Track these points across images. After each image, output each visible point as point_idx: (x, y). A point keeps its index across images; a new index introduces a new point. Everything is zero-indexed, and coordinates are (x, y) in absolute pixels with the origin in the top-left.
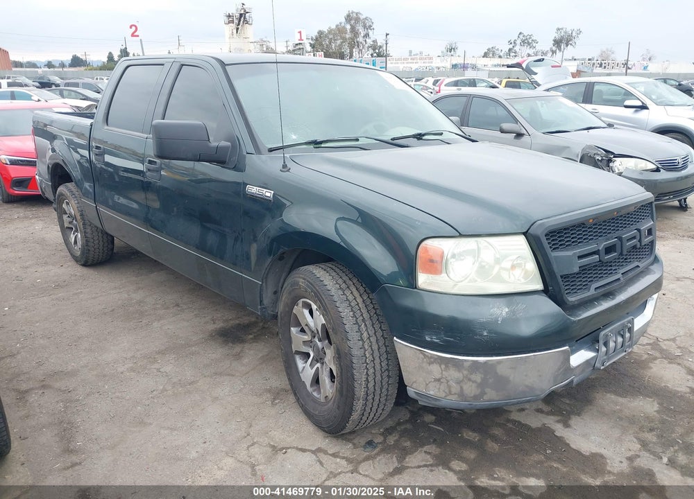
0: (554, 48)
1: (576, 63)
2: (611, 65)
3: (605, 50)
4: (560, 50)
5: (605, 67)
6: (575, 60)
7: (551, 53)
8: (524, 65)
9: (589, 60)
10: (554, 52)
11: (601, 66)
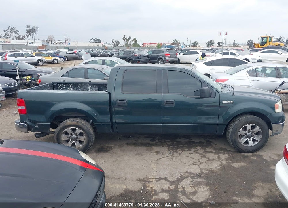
0: (28, 34)
1: (41, 41)
2: (56, 43)
3: (50, 36)
4: (31, 35)
5: (53, 44)
6: (40, 40)
7: (27, 37)
8: (77, 53)
9: (46, 40)
10: (28, 36)
11: (52, 43)
